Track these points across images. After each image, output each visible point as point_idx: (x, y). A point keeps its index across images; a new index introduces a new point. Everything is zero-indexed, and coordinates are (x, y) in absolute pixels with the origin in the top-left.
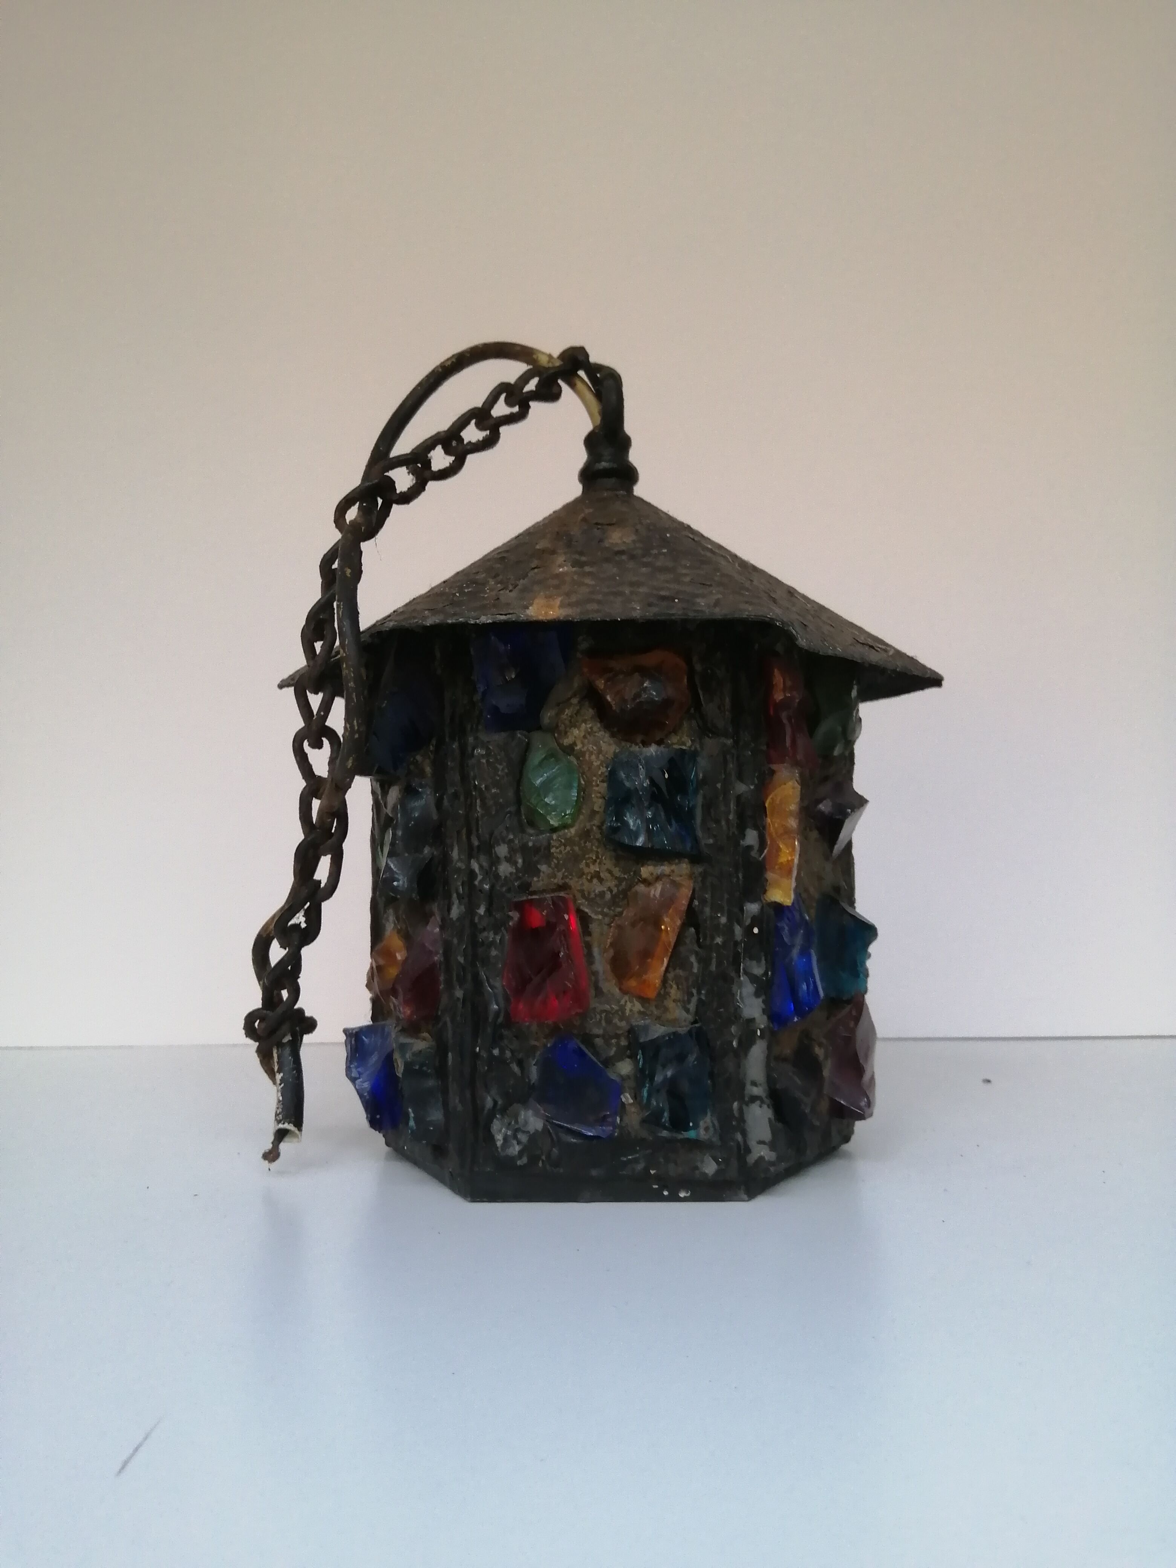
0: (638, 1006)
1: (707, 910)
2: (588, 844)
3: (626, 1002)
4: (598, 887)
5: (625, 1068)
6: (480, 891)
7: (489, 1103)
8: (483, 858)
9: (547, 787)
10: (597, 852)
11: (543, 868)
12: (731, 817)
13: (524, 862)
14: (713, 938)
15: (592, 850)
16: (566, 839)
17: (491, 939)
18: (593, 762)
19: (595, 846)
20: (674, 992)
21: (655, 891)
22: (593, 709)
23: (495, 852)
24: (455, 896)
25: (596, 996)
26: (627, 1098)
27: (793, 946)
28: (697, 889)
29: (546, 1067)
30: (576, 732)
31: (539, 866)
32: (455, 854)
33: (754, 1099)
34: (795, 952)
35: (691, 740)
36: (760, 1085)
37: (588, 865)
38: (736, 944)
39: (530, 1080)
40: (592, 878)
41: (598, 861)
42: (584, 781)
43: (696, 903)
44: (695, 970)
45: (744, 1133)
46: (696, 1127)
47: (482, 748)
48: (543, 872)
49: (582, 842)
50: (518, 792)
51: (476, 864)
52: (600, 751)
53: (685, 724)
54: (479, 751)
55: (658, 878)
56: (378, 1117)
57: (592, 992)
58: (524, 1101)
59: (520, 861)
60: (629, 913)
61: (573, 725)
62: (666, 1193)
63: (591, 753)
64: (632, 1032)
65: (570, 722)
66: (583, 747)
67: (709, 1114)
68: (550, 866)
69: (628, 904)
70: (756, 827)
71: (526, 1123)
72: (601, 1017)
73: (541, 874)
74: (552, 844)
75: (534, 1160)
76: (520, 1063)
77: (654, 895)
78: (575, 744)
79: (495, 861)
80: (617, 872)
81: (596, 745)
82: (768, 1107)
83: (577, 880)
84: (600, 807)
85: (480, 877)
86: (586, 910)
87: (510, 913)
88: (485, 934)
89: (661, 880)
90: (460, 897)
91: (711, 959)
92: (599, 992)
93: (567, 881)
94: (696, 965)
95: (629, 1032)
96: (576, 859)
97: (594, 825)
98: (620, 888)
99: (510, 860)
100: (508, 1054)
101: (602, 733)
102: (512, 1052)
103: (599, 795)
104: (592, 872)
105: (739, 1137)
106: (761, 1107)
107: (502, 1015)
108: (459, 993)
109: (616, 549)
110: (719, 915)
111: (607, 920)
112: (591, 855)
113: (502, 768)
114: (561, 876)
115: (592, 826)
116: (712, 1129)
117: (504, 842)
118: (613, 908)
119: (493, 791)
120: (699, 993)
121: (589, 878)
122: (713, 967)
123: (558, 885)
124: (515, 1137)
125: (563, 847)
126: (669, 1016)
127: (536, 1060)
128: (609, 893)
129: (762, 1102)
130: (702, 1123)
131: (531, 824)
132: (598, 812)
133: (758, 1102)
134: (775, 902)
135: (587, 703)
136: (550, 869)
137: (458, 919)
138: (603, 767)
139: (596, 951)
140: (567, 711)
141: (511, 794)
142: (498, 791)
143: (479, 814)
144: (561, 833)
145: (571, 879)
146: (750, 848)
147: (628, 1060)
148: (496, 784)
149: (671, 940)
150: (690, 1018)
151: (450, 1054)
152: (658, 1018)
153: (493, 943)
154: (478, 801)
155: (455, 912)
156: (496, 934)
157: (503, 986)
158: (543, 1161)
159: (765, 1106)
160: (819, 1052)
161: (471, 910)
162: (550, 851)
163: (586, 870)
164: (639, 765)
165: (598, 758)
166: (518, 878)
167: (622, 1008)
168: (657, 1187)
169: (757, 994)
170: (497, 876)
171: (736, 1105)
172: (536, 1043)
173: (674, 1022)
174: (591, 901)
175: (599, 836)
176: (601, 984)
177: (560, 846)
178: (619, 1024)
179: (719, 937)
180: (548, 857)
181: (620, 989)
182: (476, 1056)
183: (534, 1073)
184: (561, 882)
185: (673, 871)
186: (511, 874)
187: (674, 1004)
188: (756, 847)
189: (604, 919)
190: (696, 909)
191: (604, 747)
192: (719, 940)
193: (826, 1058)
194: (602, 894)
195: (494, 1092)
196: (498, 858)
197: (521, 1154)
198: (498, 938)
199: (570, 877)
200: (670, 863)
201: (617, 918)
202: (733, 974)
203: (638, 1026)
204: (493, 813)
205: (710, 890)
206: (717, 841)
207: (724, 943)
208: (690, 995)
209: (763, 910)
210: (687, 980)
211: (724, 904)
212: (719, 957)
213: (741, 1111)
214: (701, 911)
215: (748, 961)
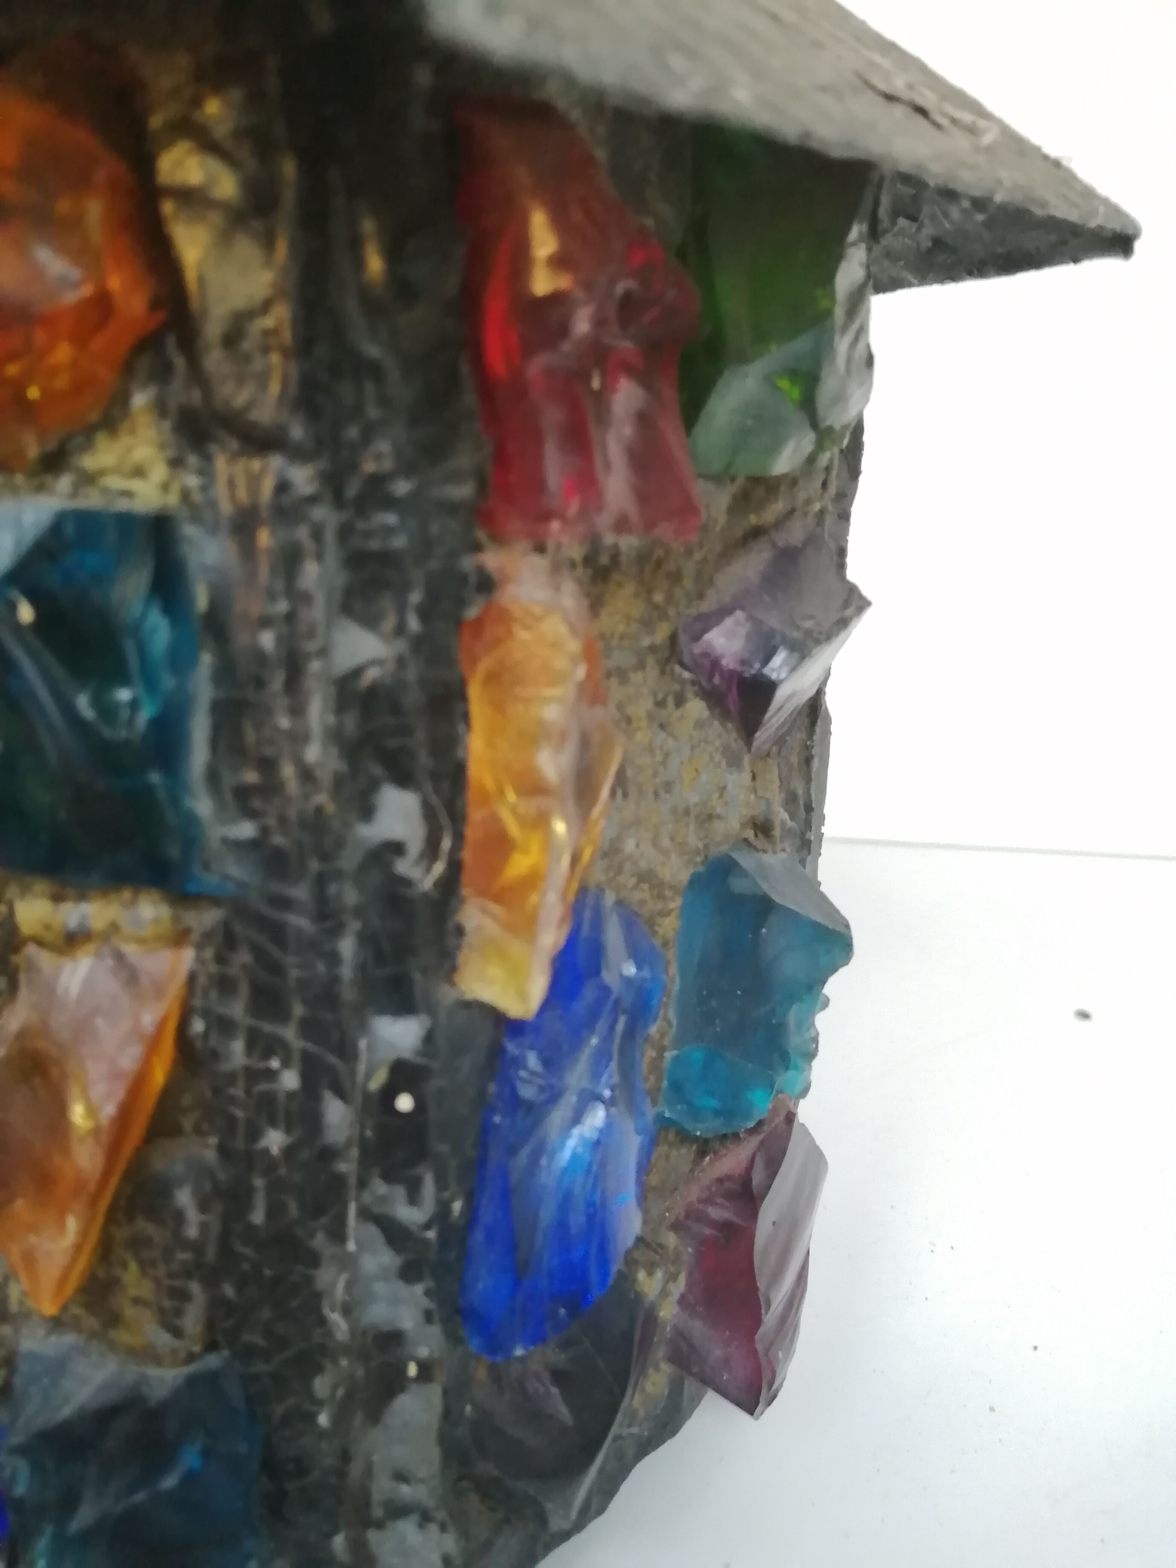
1: (238, 1046)
12: (313, 753)
14: (255, 1134)
20: (133, 1279)
27: (552, 1101)
28: (202, 981)
33: (399, 1512)
35: (167, 461)
36: (422, 1481)
38: (328, 1154)
43: (198, 1026)
44: (192, 1232)
53: (140, 399)
55: (76, 938)
70: (412, 782)
89: (84, 945)
91: (250, 1191)
94: (195, 1213)
106: (422, 1528)
110: (275, 1065)
122: (258, 1217)
126: (123, 1337)
129: (425, 1518)
133: (414, 1518)
146: (397, 848)
150: (186, 1348)
159: (433, 1528)
169: (409, 1273)
173: (142, 1356)
179: (274, 1130)
185: (117, 923)
187: (137, 1310)
190: (202, 1044)
192: (275, 1140)
200: (108, 898)
202: (319, 1241)
205: (244, 989)
206: (265, 831)
207: (289, 1152)
208: (183, 1296)
209: (429, 1038)
210: (168, 1255)
211: (289, 1033)
212: (276, 1188)
213: (359, 1547)
214: (215, 1055)
215: (380, 1187)
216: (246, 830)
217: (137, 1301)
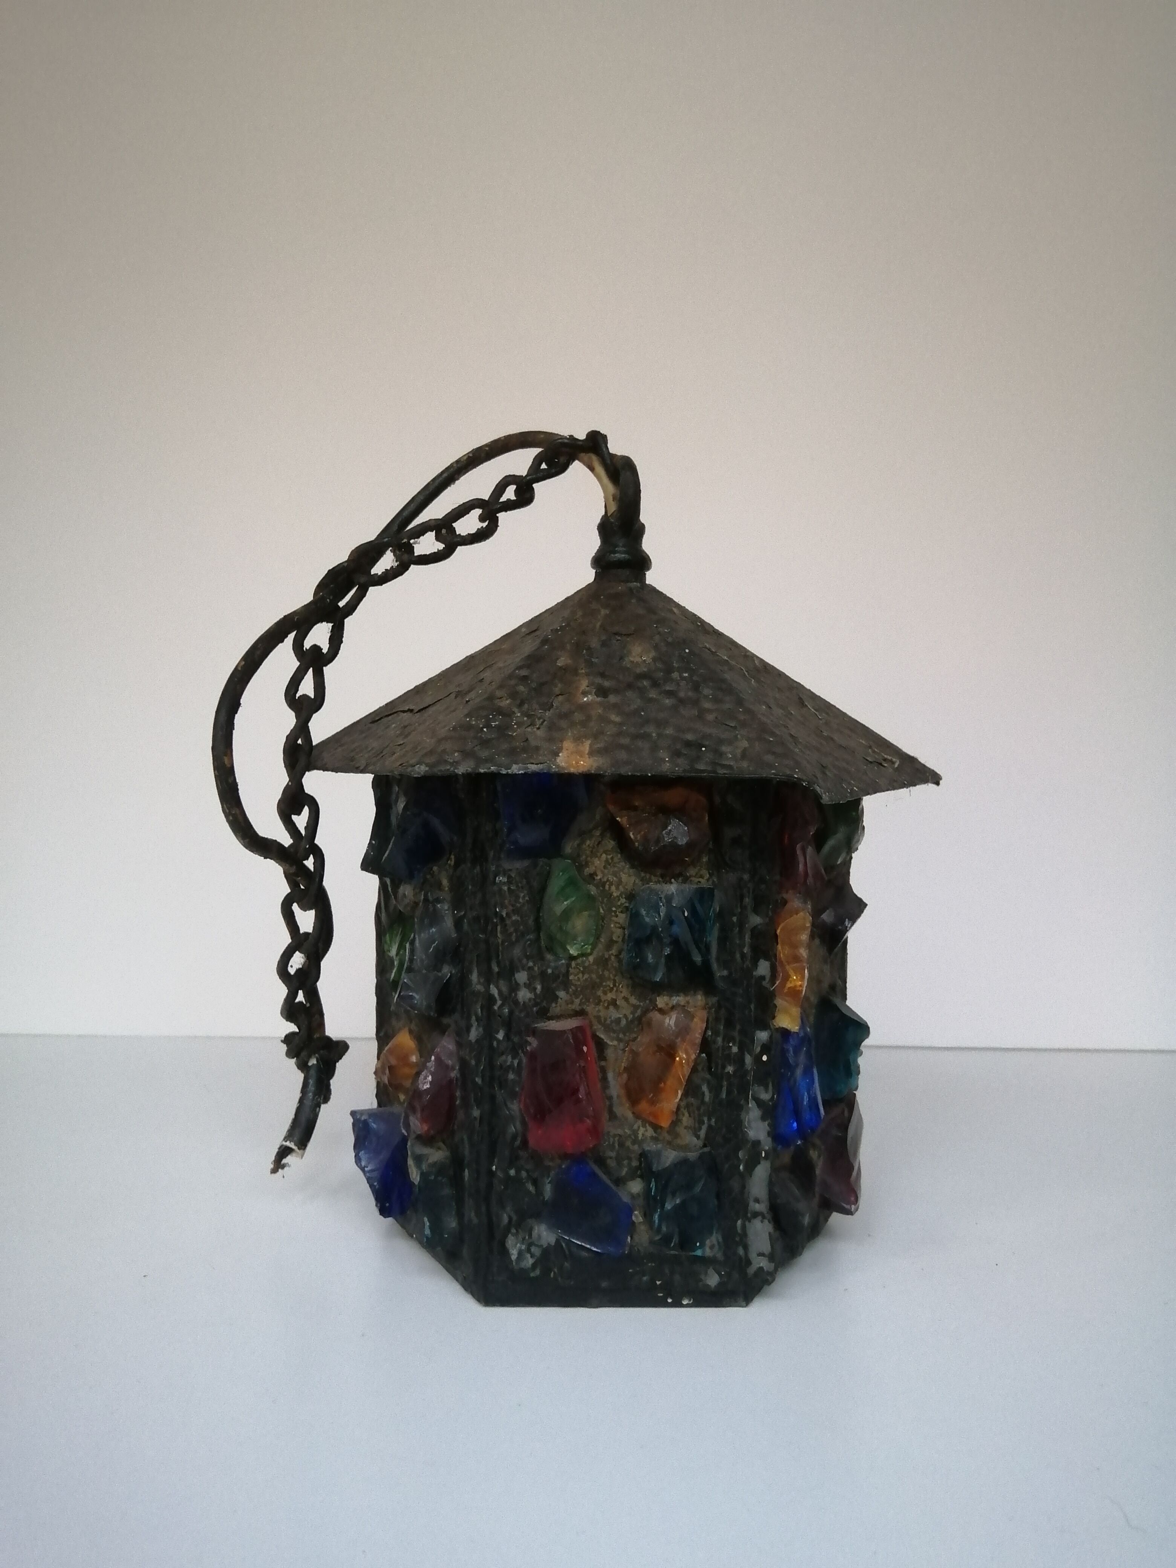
0: (650, 1132)
1: (720, 1040)
2: (606, 973)
3: (639, 1127)
4: (614, 1014)
5: (636, 1187)
6: (500, 1016)
7: (505, 1219)
8: (502, 983)
9: (567, 915)
10: (615, 981)
11: (562, 994)
12: (745, 950)
13: (543, 988)
14: (724, 1067)
15: (609, 979)
16: (584, 967)
17: (508, 1063)
18: (612, 893)
19: (613, 975)
20: (686, 1120)
21: (670, 1020)
22: (614, 841)
23: (515, 979)
24: (474, 1018)
25: (610, 1119)
26: (637, 1217)
27: (797, 1065)
28: (710, 1019)
29: (559, 1187)
30: (597, 862)
31: (557, 993)
32: (474, 977)
33: (756, 1215)
34: (799, 1072)
35: (709, 873)
36: (762, 1201)
37: (605, 993)
38: (746, 1073)
39: (544, 1198)
40: (608, 1005)
41: (615, 989)
42: (603, 910)
43: (710, 1034)
45: (746, 1248)
46: (702, 1246)
47: (504, 875)
48: (561, 999)
49: (600, 971)
50: (537, 920)
51: (495, 989)
52: (620, 882)
54: (501, 879)
55: (673, 1008)
56: (387, 1205)
57: (606, 1116)
58: (537, 1216)
59: (539, 987)
60: (644, 1039)
61: (594, 854)
62: (670, 1300)
63: (611, 884)
64: (643, 1155)
65: (592, 852)
66: (603, 877)
67: (714, 1232)
68: (567, 993)
69: (642, 1029)
70: (767, 958)
71: (539, 1237)
72: (614, 1140)
73: (559, 1000)
74: (571, 972)
75: (546, 1271)
76: (535, 1182)
77: (669, 1024)
78: (595, 874)
79: (514, 987)
80: (633, 1000)
81: (616, 877)
82: (769, 1222)
83: (593, 1006)
84: (619, 937)
85: (499, 1002)
86: (602, 1036)
87: (529, 1039)
88: (504, 1057)
89: (676, 1010)
90: (477, 1020)
91: (722, 1087)
92: (613, 1116)
93: (585, 1007)
94: (707, 1094)
95: (641, 1155)
96: (594, 986)
97: (612, 954)
98: (636, 1015)
99: (529, 986)
100: (524, 1174)
101: (623, 864)
102: (527, 1171)
103: (618, 925)
104: (609, 999)
105: (741, 1251)
106: (762, 1222)
107: (519, 1139)
108: (476, 1113)
109: (638, 671)
110: (731, 1045)
111: (622, 1045)
112: (608, 983)
113: (523, 897)
114: (579, 1002)
115: (610, 956)
116: (717, 1247)
117: (523, 969)
118: (627, 1034)
119: (514, 918)
120: (709, 1119)
121: (606, 1005)
122: (724, 1095)
123: (576, 1011)
124: (529, 1250)
125: (580, 975)
126: (679, 1141)
127: (550, 1179)
128: (625, 1020)
129: (764, 1217)
130: (708, 1242)
131: (550, 949)
132: (616, 942)
133: (760, 1218)
134: (783, 1028)
135: (608, 835)
136: (568, 995)
137: (477, 1041)
138: (622, 898)
139: (610, 1076)
140: (588, 842)
141: (531, 922)
142: (519, 918)
143: (500, 941)
144: (579, 961)
145: (588, 1006)
146: (763, 978)
147: (639, 1180)
148: (516, 911)
149: (686, 1073)
150: (700, 1143)
151: (466, 1170)
152: (669, 1143)
153: (511, 1067)
154: (499, 928)
155: (474, 1034)
156: (513, 1058)
157: (520, 1110)
158: (555, 1273)
159: (766, 1221)
160: (813, 1154)
161: (489, 1034)
162: (568, 978)
163: (603, 998)
164: (660, 902)
165: (617, 888)
166: (536, 1004)
167: (635, 1133)
168: (662, 1295)
169: (763, 1118)
170: (516, 1002)
171: (739, 1222)
172: (551, 1164)
173: (685, 1148)
174: (608, 1028)
175: (616, 964)
176: (615, 1109)
177: (578, 974)
178: (631, 1147)
179: (730, 1066)
180: (566, 984)
181: (633, 1113)
182: (491, 1174)
183: (548, 1191)
184: (578, 1008)
185: (688, 1002)
186: (530, 1000)
187: (686, 1130)
188: (767, 979)
189: (619, 1045)
190: (709, 1039)
191: (624, 877)
192: (730, 1069)
193: (819, 1156)
194: (618, 1021)
195: (508, 1209)
196: (517, 984)
197: (534, 1266)
198: (516, 1062)
199: (587, 1003)
200: (686, 995)
201: (631, 1043)
202: (742, 1102)
203: (649, 1151)
204: (514, 940)
205: (723, 1022)
206: (730, 974)
207: (735, 1072)
208: (701, 1123)
209: (771, 1037)
210: (699, 1109)
211: (736, 1034)
212: (730, 1085)
213: (744, 1227)
214: (715, 1042)
215: (756, 1088)
216: (725, 973)
217: (686, 1128)
